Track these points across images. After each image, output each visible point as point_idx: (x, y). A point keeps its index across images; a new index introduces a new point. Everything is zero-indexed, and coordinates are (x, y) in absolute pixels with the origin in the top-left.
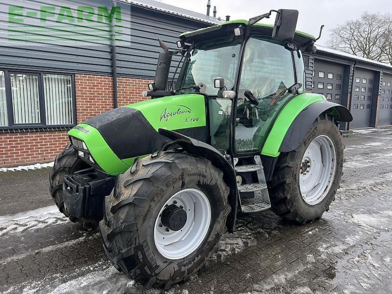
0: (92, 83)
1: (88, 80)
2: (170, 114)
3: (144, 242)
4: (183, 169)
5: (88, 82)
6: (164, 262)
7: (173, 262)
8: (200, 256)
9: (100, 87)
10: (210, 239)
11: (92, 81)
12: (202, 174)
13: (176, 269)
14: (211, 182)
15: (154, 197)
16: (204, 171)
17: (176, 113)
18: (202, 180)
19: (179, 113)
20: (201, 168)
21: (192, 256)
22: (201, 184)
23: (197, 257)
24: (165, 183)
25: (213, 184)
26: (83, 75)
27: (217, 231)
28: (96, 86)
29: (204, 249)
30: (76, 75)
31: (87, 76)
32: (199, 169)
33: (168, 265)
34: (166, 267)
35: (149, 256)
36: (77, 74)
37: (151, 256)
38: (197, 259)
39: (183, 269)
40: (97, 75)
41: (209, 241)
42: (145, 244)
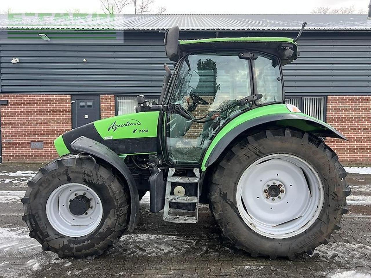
2: (118, 126)
3: (35, 214)
4: (67, 167)
6: (56, 234)
7: (64, 237)
8: (90, 241)
10: (101, 230)
12: (86, 173)
13: (66, 244)
14: (97, 181)
15: (42, 183)
16: (89, 171)
17: (125, 125)
18: (87, 178)
19: (127, 125)
20: (85, 168)
21: (83, 239)
22: (88, 181)
23: (87, 241)
24: (51, 175)
25: (99, 184)
27: (108, 225)
29: (95, 237)
32: (84, 169)
33: (59, 238)
34: (57, 238)
35: (41, 225)
37: (43, 226)
38: (86, 242)
39: (72, 245)
41: (100, 232)
42: (36, 215)
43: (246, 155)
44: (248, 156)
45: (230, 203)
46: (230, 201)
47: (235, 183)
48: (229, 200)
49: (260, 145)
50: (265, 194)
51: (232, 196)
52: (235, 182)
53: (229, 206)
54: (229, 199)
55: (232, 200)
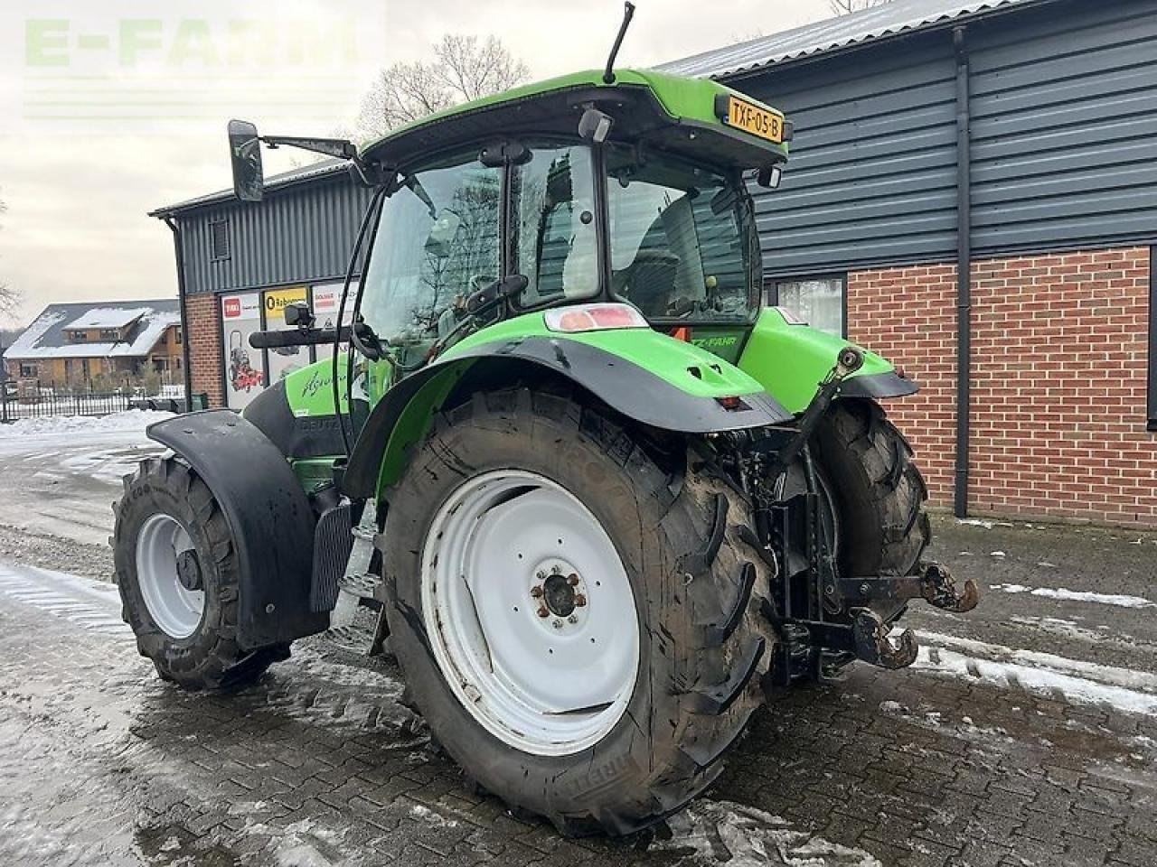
0: (892, 291)
1: (881, 284)
5: (880, 288)
6: (150, 625)
9: (916, 300)
10: (203, 631)
11: (893, 286)
18: (174, 504)
26: (869, 272)
27: (210, 622)
28: (904, 297)
29: (196, 644)
30: (849, 274)
31: (880, 272)
34: (151, 633)
36: (850, 271)
39: (167, 654)
40: (908, 266)
41: (202, 635)
43: (428, 471)
44: (432, 473)
45: (406, 611)
46: (405, 605)
47: (416, 553)
48: (403, 602)
49: (457, 441)
50: (537, 600)
51: (411, 592)
52: (415, 550)
53: (405, 620)
54: (403, 598)
55: (410, 603)
